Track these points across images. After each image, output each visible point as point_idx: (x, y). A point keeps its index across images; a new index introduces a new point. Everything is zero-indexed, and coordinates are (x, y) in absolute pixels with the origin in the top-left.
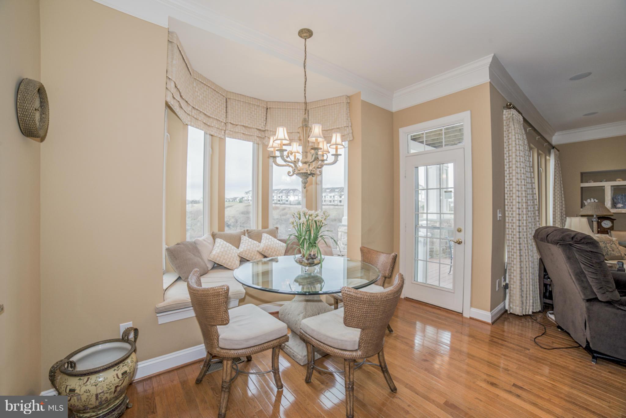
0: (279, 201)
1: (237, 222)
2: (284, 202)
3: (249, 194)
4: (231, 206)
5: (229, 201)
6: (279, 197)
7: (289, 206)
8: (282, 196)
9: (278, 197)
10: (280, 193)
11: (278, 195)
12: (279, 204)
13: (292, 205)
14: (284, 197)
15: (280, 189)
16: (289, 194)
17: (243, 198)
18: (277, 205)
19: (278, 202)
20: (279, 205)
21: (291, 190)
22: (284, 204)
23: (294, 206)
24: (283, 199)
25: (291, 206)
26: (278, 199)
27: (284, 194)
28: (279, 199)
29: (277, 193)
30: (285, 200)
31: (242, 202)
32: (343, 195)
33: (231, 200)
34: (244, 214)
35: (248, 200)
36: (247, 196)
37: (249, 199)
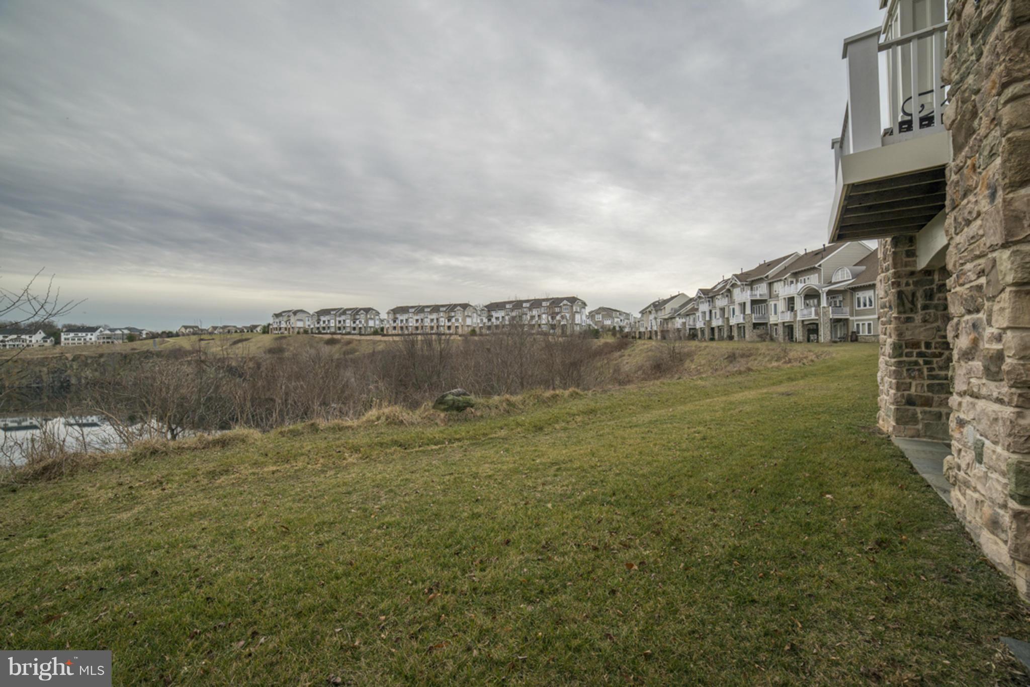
0: (339, 329)
1: (259, 368)
2: (348, 330)
3: (281, 318)
4: (246, 340)
5: (241, 332)
6: (340, 322)
7: (358, 337)
8: (344, 321)
9: (337, 323)
10: (340, 316)
11: (338, 319)
12: (340, 334)
13: (363, 335)
14: (348, 321)
15: (341, 309)
16: (358, 317)
17: (269, 325)
18: (335, 336)
19: (338, 332)
20: (339, 337)
21: (361, 309)
22: (349, 333)
23: (368, 338)
24: (348, 325)
25: (363, 338)
26: (338, 325)
27: (349, 317)
28: (340, 325)
29: (335, 315)
30: (350, 327)
31: (268, 333)
32: (453, 317)
33: (245, 331)
34: (274, 353)
35: (280, 329)
36: (277, 320)
37: (282, 326)
